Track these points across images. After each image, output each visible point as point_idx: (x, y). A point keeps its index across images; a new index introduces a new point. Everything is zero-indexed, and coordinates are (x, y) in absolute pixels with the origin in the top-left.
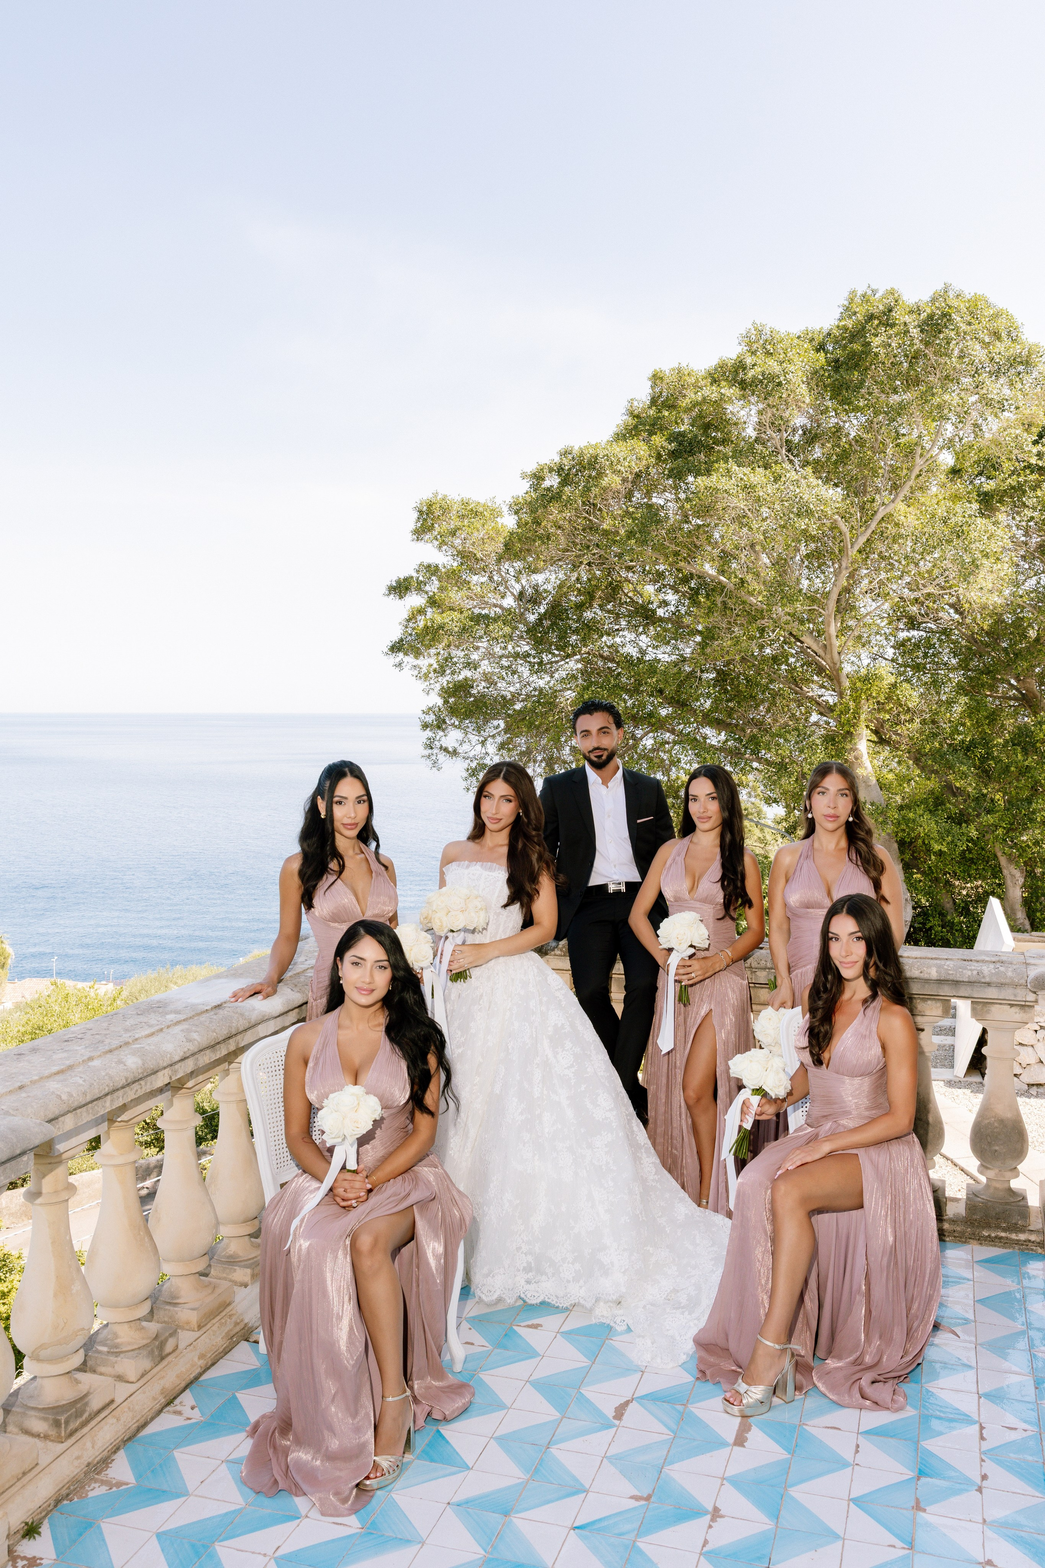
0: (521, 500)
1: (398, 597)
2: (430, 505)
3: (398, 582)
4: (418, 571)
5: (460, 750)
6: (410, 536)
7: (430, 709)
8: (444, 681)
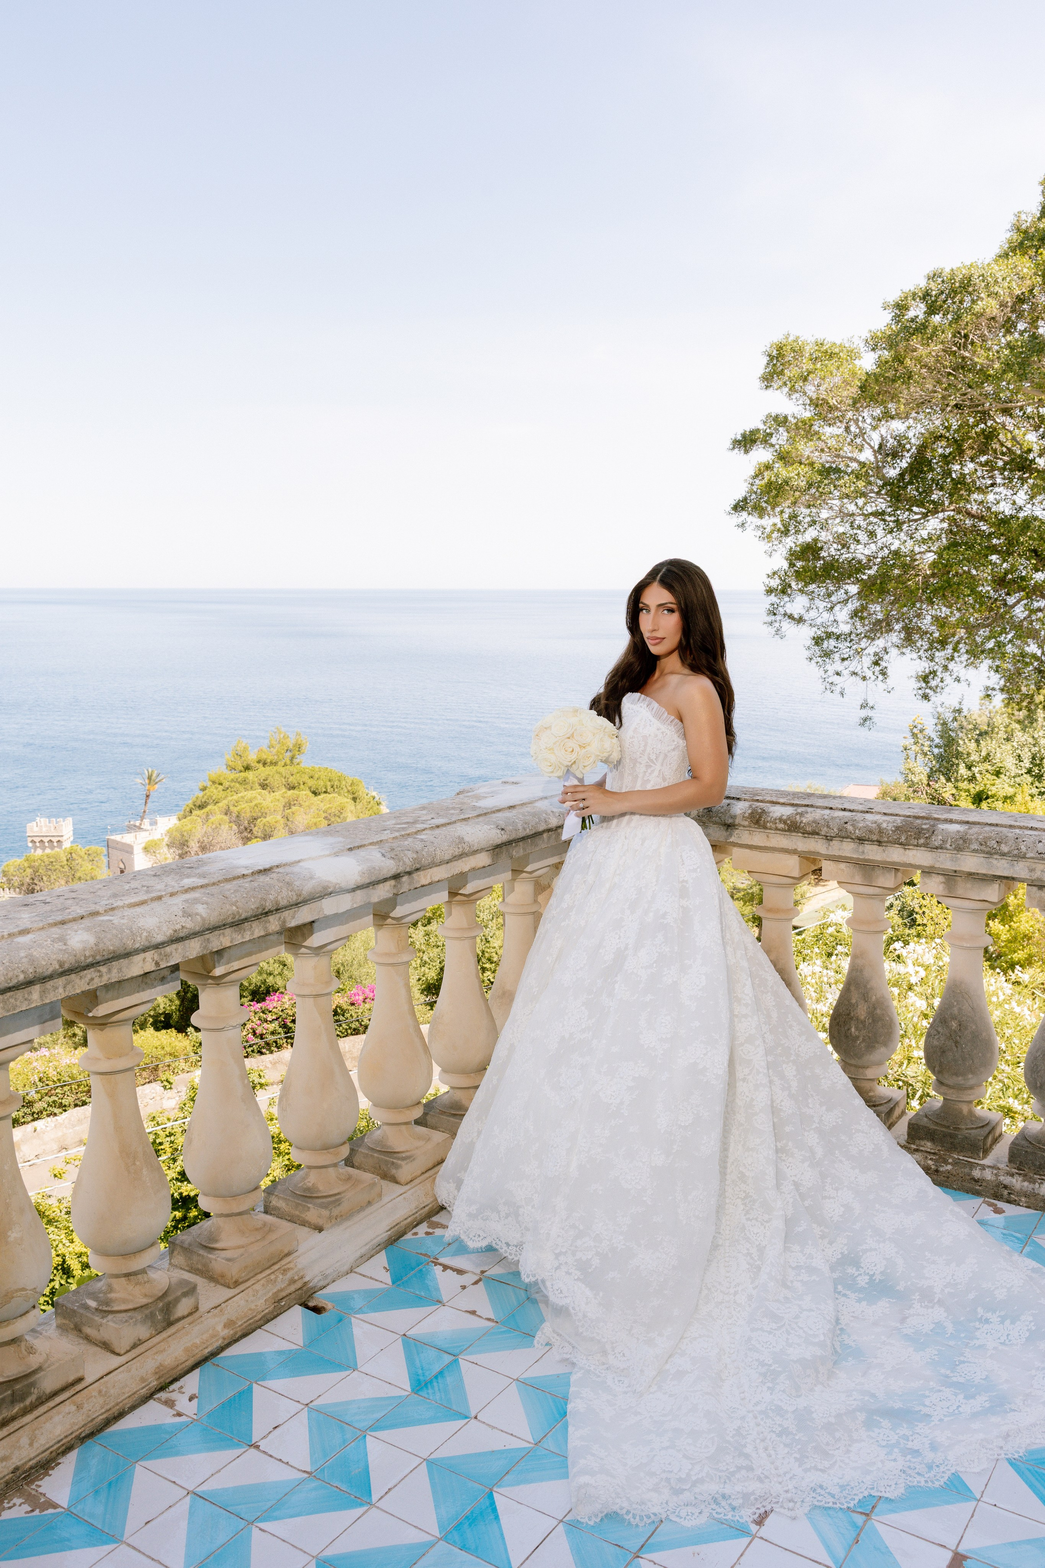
0: (879, 334)
1: (742, 452)
2: (780, 348)
3: (744, 436)
4: (765, 423)
5: (806, 617)
6: (758, 384)
7: (774, 573)
8: (789, 542)
